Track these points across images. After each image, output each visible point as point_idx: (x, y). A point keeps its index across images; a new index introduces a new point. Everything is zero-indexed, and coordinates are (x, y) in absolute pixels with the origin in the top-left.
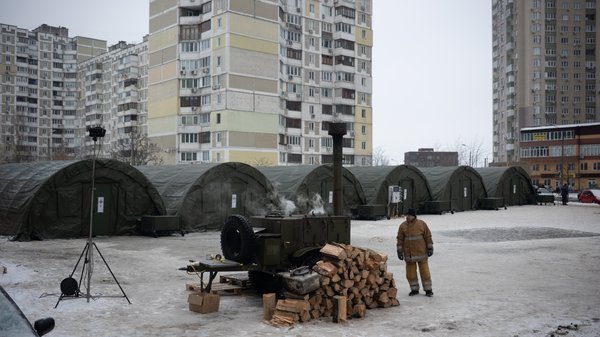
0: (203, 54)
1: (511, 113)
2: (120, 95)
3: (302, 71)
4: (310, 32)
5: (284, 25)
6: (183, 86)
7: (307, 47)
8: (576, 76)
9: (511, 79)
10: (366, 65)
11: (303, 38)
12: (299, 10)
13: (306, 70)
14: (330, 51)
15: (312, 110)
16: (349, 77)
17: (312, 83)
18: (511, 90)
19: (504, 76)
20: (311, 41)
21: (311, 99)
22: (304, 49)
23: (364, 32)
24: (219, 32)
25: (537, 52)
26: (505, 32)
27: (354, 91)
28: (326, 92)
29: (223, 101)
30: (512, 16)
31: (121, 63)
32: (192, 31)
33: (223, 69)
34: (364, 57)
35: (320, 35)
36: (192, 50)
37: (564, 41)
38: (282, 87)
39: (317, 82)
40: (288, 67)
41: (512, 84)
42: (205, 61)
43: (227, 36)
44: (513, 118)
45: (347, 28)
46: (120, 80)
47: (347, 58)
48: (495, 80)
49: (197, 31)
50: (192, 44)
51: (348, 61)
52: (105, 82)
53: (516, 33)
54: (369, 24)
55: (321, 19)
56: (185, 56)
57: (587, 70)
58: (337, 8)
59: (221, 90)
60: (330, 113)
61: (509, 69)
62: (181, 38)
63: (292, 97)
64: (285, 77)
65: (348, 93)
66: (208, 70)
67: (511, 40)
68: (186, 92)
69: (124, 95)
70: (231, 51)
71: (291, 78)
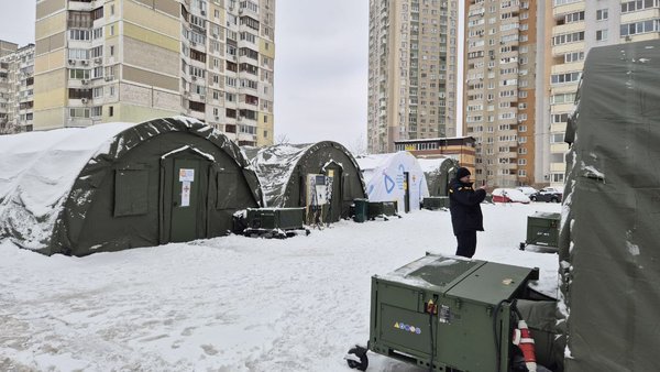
0: (96, 43)
1: (383, 130)
2: (22, 93)
3: (206, 73)
4: (214, 36)
5: (187, 25)
6: (72, 77)
7: (212, 51)
8: (432, 103)
9: (383, 104)
10: (269, 75)
11: (208, 42)
12: (203, 13)
13: (210, 74)
14: (235, 58)
15: (216, 112)
16: (253, 85)
17: (216, 86)
18: (383, 113)
19: (377, 102)
20: (215, 46)
21: (215, 102)
22: (208, 53)
23: (267, 45)
24: (112, 19)
25: (403, 83)
26: (379, 67)
27: (257, 98)
28: (230, 97)
29: (116, 93)
30: (385, 54)
31: (24, 61)
32: (83, 18)
33: (116, 59)
34: (266, 67)
35: (225, 41)
36: (82, 38)
37: (424, 75)
38: (184, 86)
39: (222, 86)
40: (191, 68)
41: (384, 108)
42: (97, 51)
43: (121, 23)
44: (384, 134)
45: (252, 38)
46: (22, 78)
47: (251, 66)
48: (370, 105)
49: (89, 19)
50: (83, 32)
51: (252, 70)
52: (10, 82)
53: (388, 68)
54: (272, 38)
55: (225, 26)
56: (75, 44)
57: (440, 99)
58: (241, 18)
59: (114, 81)
60: (234, 117)
61: (382, 96)
62: (69, 24)
63: (196, 98)
64: (189, 78)
65: (251, 99)
66: (101, 61)
67: (383, 72)
68: (76, 84)
69: (26, 94)
70: (125, 41)
71: (194, 79)
